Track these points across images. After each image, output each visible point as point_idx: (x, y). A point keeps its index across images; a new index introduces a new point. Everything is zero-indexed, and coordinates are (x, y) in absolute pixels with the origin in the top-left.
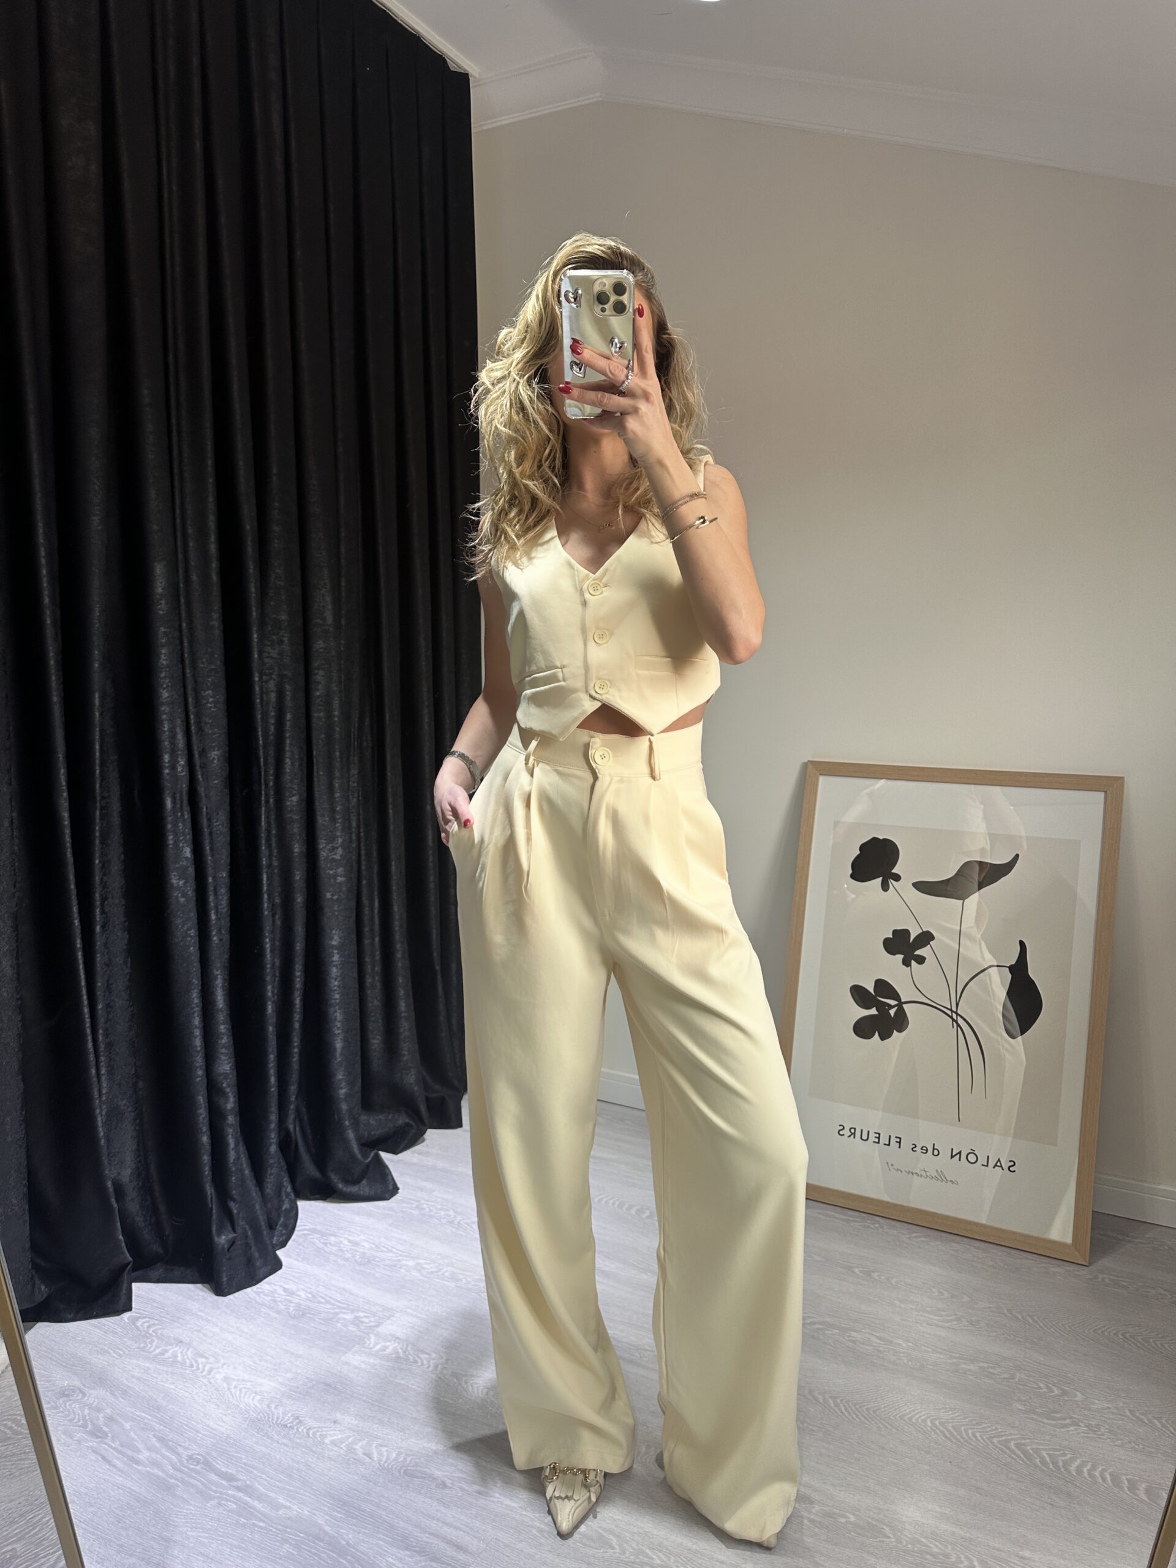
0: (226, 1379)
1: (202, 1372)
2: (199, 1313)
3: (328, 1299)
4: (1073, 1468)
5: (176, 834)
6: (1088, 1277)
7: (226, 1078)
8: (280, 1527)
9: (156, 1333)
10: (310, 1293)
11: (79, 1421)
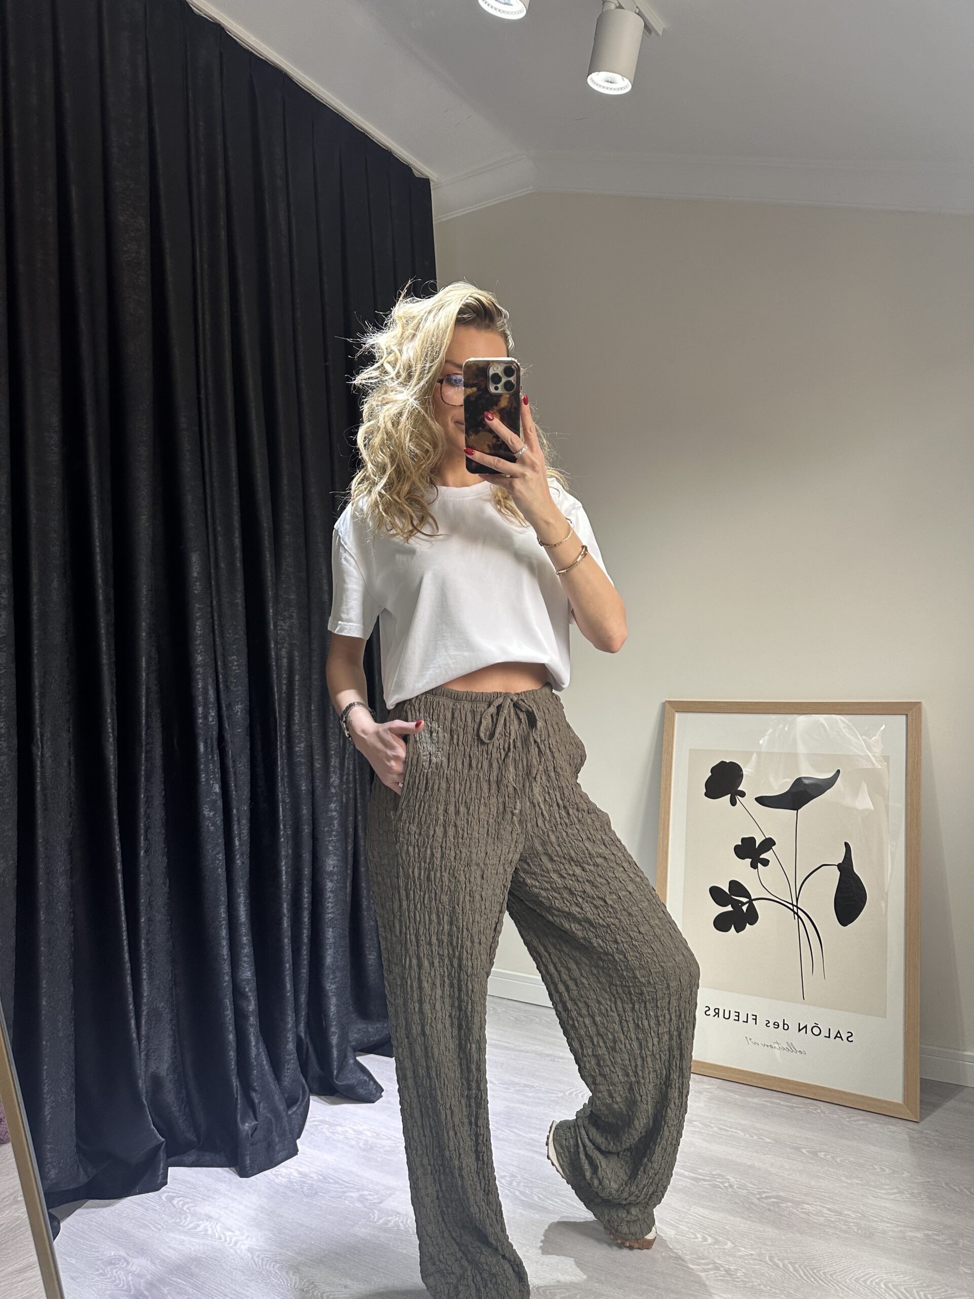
0: (250, 1250)
1: (229, 1244)
2: (226, 1192)
3: (337, 1180)
5: (207, 774)
7: (248, 984)
9: (190, 1210)
10: (321, 1175)
11: (123, 1286)
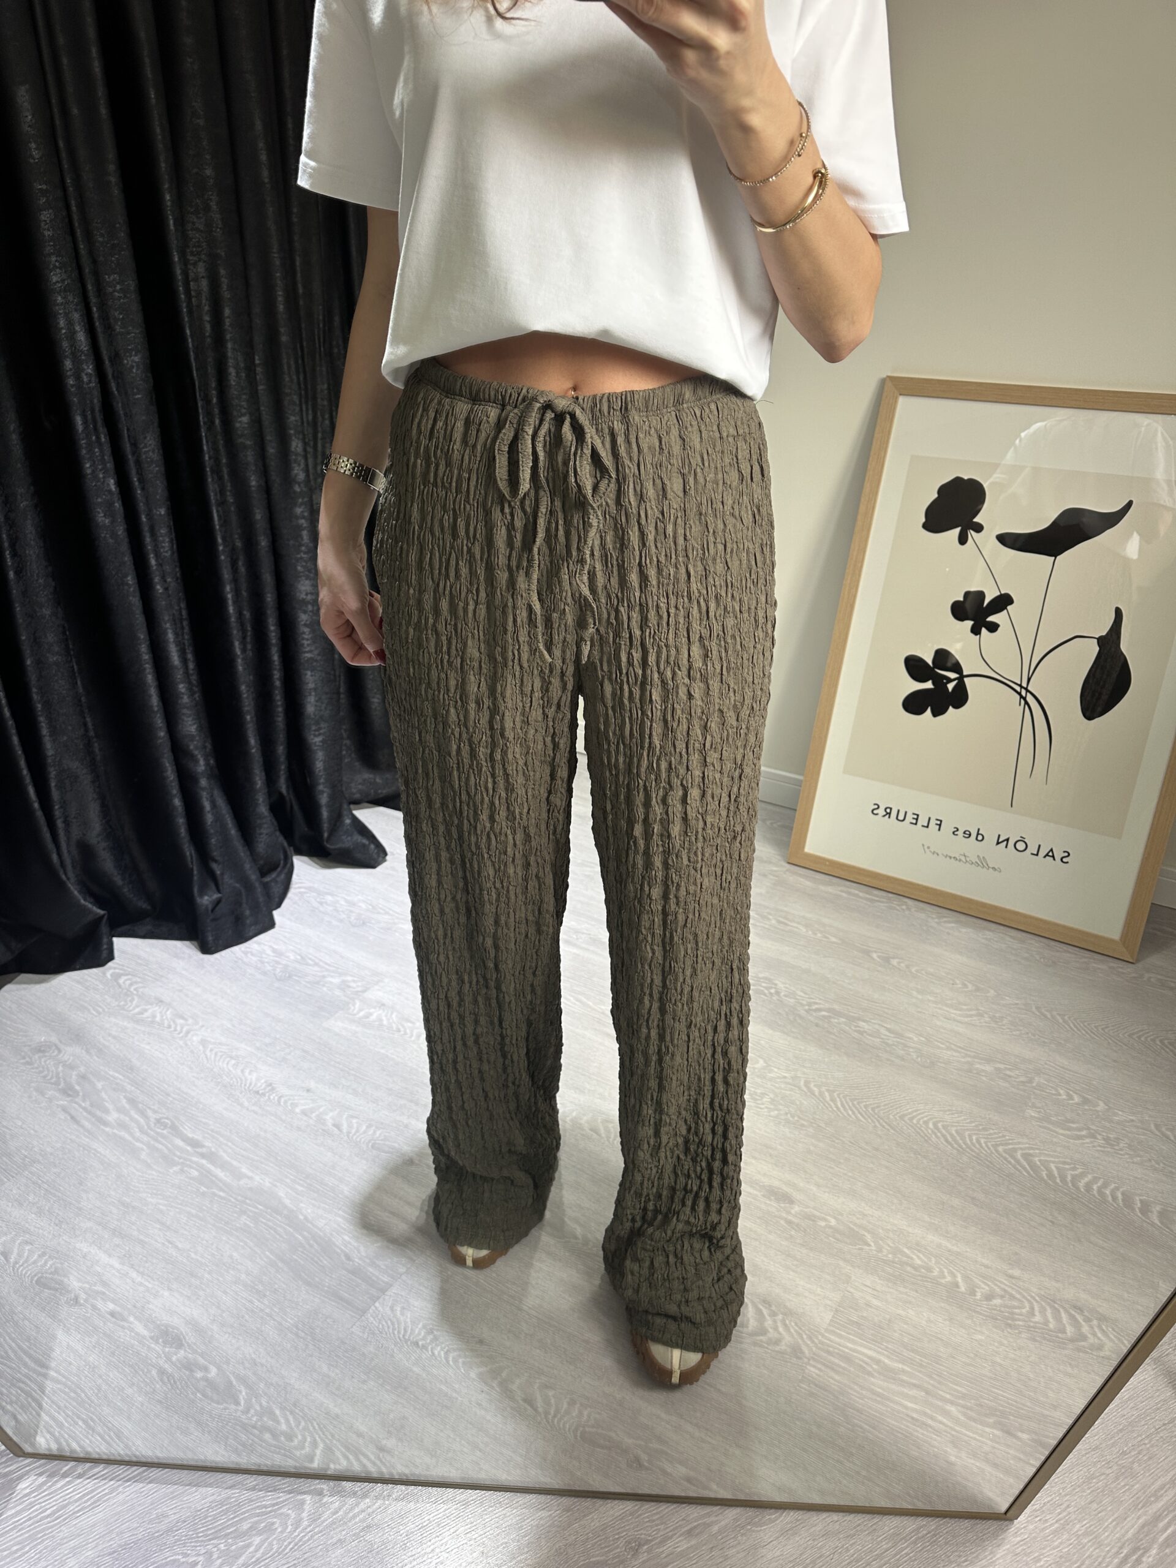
0: (203, 1042)
1: (179, 1034)
2: (184, 972)
3: (317, 961)
4: (1081, 1185)
5: (94, 464)
6: (1134, 975)
7: (194, 740)
8: (239, 1198)
9: (138, 991)
10: (300, 955)
11: (51, 1078)
